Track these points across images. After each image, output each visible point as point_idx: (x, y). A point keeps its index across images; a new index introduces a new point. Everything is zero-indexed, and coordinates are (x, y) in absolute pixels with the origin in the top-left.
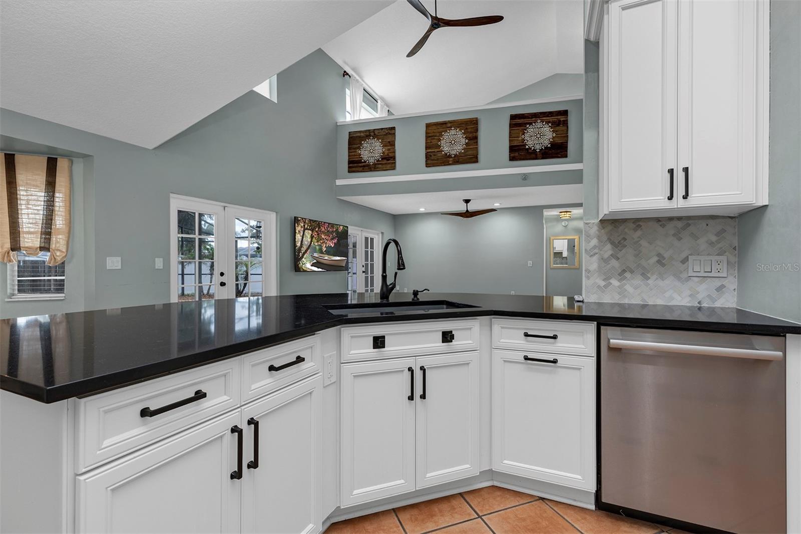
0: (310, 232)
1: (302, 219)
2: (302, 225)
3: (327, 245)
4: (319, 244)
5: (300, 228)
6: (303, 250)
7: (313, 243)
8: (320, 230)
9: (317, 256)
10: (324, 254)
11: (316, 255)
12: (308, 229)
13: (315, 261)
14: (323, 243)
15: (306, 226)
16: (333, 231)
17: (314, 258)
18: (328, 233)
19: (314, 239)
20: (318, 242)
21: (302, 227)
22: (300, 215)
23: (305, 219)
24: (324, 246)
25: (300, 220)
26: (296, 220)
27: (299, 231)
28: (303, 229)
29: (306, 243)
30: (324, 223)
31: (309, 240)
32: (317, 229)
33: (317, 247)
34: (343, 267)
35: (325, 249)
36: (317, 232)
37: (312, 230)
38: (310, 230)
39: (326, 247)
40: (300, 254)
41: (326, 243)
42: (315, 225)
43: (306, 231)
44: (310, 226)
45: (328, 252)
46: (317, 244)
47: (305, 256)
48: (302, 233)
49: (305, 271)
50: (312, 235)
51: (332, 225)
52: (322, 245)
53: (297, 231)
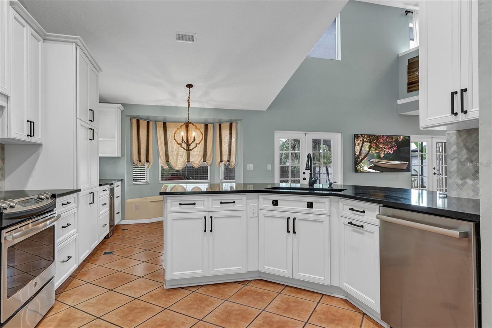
0: (369, 144)
1: (361, 135)
2: (361, 139)
3: (386, 152)
4: (377, 151)
5: (359, 141)
6: (361, 157)
7: (371, 151)
8: (378, 141)
9: (375, 161)
10: (382, 159)
11: (373, 160)
12: (367, 142)
13: (373, 165)
14: (381, 151)
15: (365, 140)
16: (391, 141)
17: (372, 162)
18: (386, 143)
19: (372, 149)
20: (376, 150)
21: (361, 141)
22: (359, 132)
23: (364, 135)
24: (383, 152)
25: (359, 136)
26: (356, 136)
27: (358, 144)
28: (362, 142)
29: (365, 152)
30: (383, 136)
31: (368, 149)
32: (375, 141)
33: (375, 155)
34: (404, 169)
35: (384, 155)
36: (375, 143)
37: (371, 142)
38: (369, 142)
39: (384, 154)
40: (359, 160)
41: (384, 151)
42: (373, 139)
43: (365, 143)
44: (369, 139)
45: (387, 157)
46: (375, 152)
47: (363, 161)
48: (361, 145)
49: (361, 172)
50: (370, 145)
51: (392, 137)
52: (380, 153)
53: (357, 144)
